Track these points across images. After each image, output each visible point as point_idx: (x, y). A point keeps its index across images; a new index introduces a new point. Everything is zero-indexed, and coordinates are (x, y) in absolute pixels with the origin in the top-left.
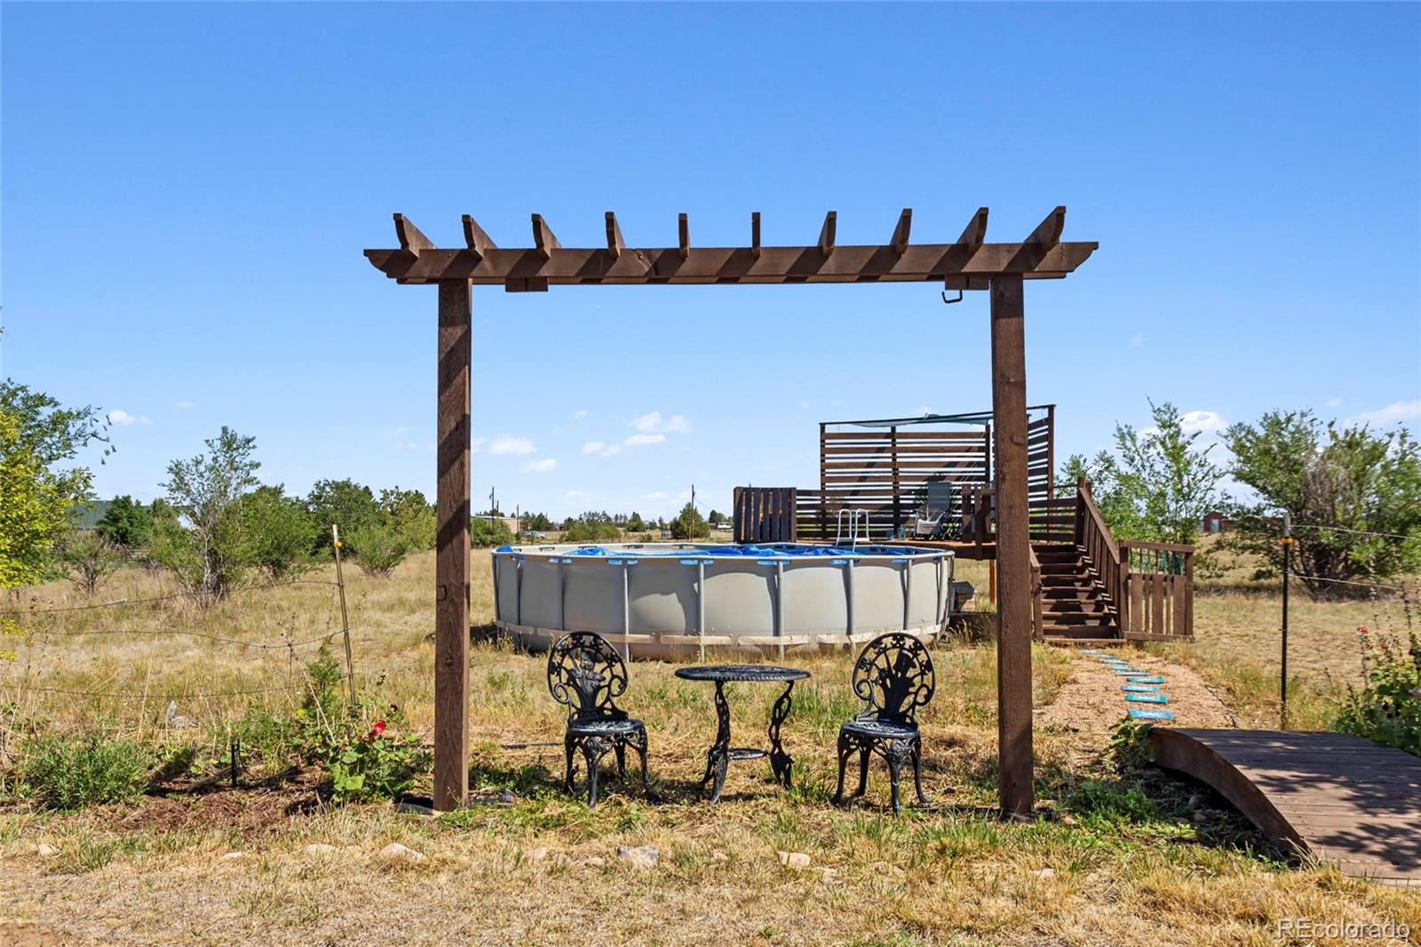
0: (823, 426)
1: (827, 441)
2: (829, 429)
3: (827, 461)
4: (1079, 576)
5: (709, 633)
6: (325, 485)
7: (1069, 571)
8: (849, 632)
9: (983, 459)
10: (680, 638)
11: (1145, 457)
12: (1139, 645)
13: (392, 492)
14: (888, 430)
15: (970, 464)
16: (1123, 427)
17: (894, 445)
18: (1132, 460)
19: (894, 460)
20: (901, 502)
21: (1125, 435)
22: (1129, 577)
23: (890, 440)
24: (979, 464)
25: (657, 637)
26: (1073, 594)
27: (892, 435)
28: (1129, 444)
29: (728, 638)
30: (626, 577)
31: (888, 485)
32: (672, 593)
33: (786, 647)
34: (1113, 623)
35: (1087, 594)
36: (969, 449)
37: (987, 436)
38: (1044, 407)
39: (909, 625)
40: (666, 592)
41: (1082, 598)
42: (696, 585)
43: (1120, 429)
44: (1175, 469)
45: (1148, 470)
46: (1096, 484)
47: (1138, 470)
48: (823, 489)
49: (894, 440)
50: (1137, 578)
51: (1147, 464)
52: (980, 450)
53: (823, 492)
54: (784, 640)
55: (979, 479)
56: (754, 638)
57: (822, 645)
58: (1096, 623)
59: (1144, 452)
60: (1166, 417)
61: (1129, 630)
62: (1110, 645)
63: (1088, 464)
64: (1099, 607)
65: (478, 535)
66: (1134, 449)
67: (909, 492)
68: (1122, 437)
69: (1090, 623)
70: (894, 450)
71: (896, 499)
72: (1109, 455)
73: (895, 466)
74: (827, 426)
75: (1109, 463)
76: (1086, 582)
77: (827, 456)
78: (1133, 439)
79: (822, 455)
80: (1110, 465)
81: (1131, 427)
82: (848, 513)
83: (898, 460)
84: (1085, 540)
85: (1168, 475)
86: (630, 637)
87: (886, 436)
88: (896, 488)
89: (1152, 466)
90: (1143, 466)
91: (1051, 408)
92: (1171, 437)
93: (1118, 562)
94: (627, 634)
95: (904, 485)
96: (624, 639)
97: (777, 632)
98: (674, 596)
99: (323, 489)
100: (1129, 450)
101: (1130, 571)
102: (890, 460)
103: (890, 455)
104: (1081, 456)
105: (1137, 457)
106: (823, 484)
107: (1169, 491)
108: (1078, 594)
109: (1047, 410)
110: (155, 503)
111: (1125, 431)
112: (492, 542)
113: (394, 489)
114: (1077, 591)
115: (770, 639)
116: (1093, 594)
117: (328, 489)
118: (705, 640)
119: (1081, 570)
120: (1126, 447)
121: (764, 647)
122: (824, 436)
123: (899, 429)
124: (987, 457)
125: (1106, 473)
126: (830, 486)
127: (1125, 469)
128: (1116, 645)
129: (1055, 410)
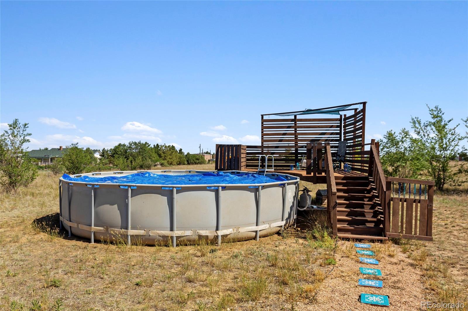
0: (262, 116)
1: (264, 123)
2: (265, 118)
3: (264, 132)
4: (367, 195)
5: (133, 228)
6: (132, 143)
7: (362, 191)
8: (217, 229)
9: (339, 131)
10: (117, 230)
11: (425, 131)
12: (396, 242)
13: (163, 146)
14: (293, 117)
15: (332, 134)
16: (414, 118)
17: (295, 125)
18: (419, 133)
19: (296, 132)
20: (299, 151)
21: (415, 122)
22: (392, 199)
23: (294, 123)
24: (337, 134)
25: (107, 229)
26: (362, 206)
27: (295, 120)
28: (417, 125)
29: (143, 231)
30: (93, 194)
31: (292, 144)
32: (115, 204)
33: (178, 238)
34: (382, 226)
35: (370, 206)
36: (332, 127)
37: (340, 120)
38: (361, 103)
39: (259, 223)
40: (112, 204)
41: (367, 209)
42: (127, 200)
43: (413, 119)
44: (440, 136)
45: (426, 137)
46: (400, 143)
47: (422, 137)
48: (262, 145)
49: (295, 123)
50: (396, 200)
51: (426, 134)
52: (337, 127)
53: (262, 147)
54: (177, 233)
55: (336, 140)
56: (158, 232)
57: (200, 237)
58: (372, 225)
59: (425, 129)
60: (435, 113)
61: (391, 232)
62: (378, 241)
63: (396, 134)
64: (375, 214)
65: (194, 160)
66: (420, 127)
67: (302, 147)
68: (414, 123)
69: (368, 225)
70: (296, 127)
71: (296, 150)
72: (406, 130)
73: (296, 134)
74: (264, 116)
75: (407, 133)
76: (371, 199)
77: (264, 130)
78: (419, 123)
79: (262, 130)
80: (407, 135)
81: (418, 118)
82: (271, 157)
83: (298, 132)
84: (373, 175)
85: (437, 139)
86: (94, 228)
87: (292, 120)
88: (296, 145)
89: (428, 135)
90: (424, 135)
91: (364, 104)
92: (438, 122)
93: (385, 190)
94: (93, 226)
95: (300, 144)
96: (91, 229)
97: (172, 229)
98: (116, 206)
99: (131, 145)
100: (418, 128)
101: (392, 196)
102: (294, 132)
103: (294, 129)
104: (391, 130)
105: (421, 131)
106: (262, 143)
107: (437, 146)
108: (365, 206)
109: (362, 105)
110: (87, 149)
111: (415, 120)
112: (198, 163)
113: (164, 145)
114: (364, 204)
115: (168, 233)
116: (373, 207)
117: (133, 144)
118: (131, 232)
119: (369, 192)
120: (416, 127)
121: (165, 237)
122: (263, 121)
123: (299, 117)
124: (341, 130)
125: (405, 138)
126: (266, 144)
127: (415, 136)
128: (381, 241)
129: (367, 105)
